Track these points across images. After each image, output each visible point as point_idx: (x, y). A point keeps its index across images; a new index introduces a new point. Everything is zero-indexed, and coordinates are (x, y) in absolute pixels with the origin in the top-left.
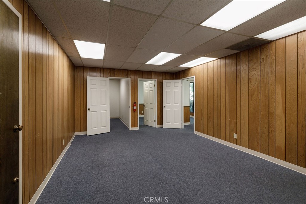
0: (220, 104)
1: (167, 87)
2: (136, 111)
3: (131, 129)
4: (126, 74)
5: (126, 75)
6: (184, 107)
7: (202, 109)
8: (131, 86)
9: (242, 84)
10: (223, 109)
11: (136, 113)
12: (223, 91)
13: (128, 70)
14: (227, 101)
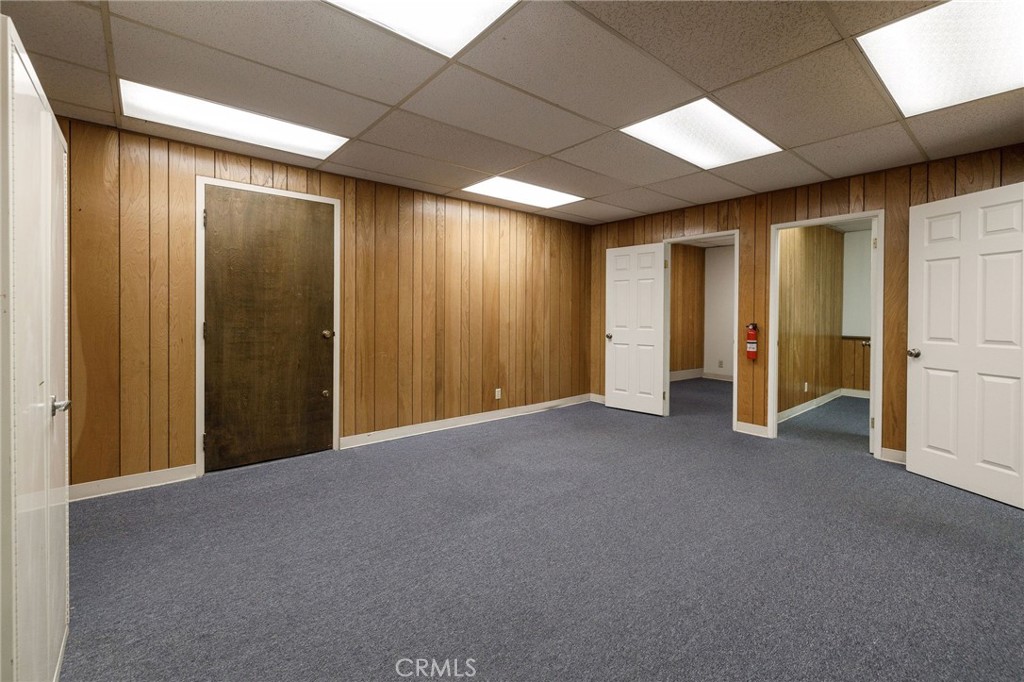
1: (931, 241)
2: (760, 359)
3: (739, 427)
4: (722, 217)
5: (722, 221)
8: (740, 258)
11: (758, 370)
13: (728, 200)
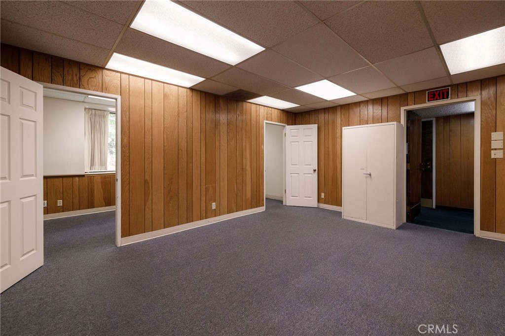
0: (191, 165)
6: (45, 178)
7: (147, 177)
9: (221, 137)
10: (196, 172)
12: (196, 144)
14: (203, 159)
